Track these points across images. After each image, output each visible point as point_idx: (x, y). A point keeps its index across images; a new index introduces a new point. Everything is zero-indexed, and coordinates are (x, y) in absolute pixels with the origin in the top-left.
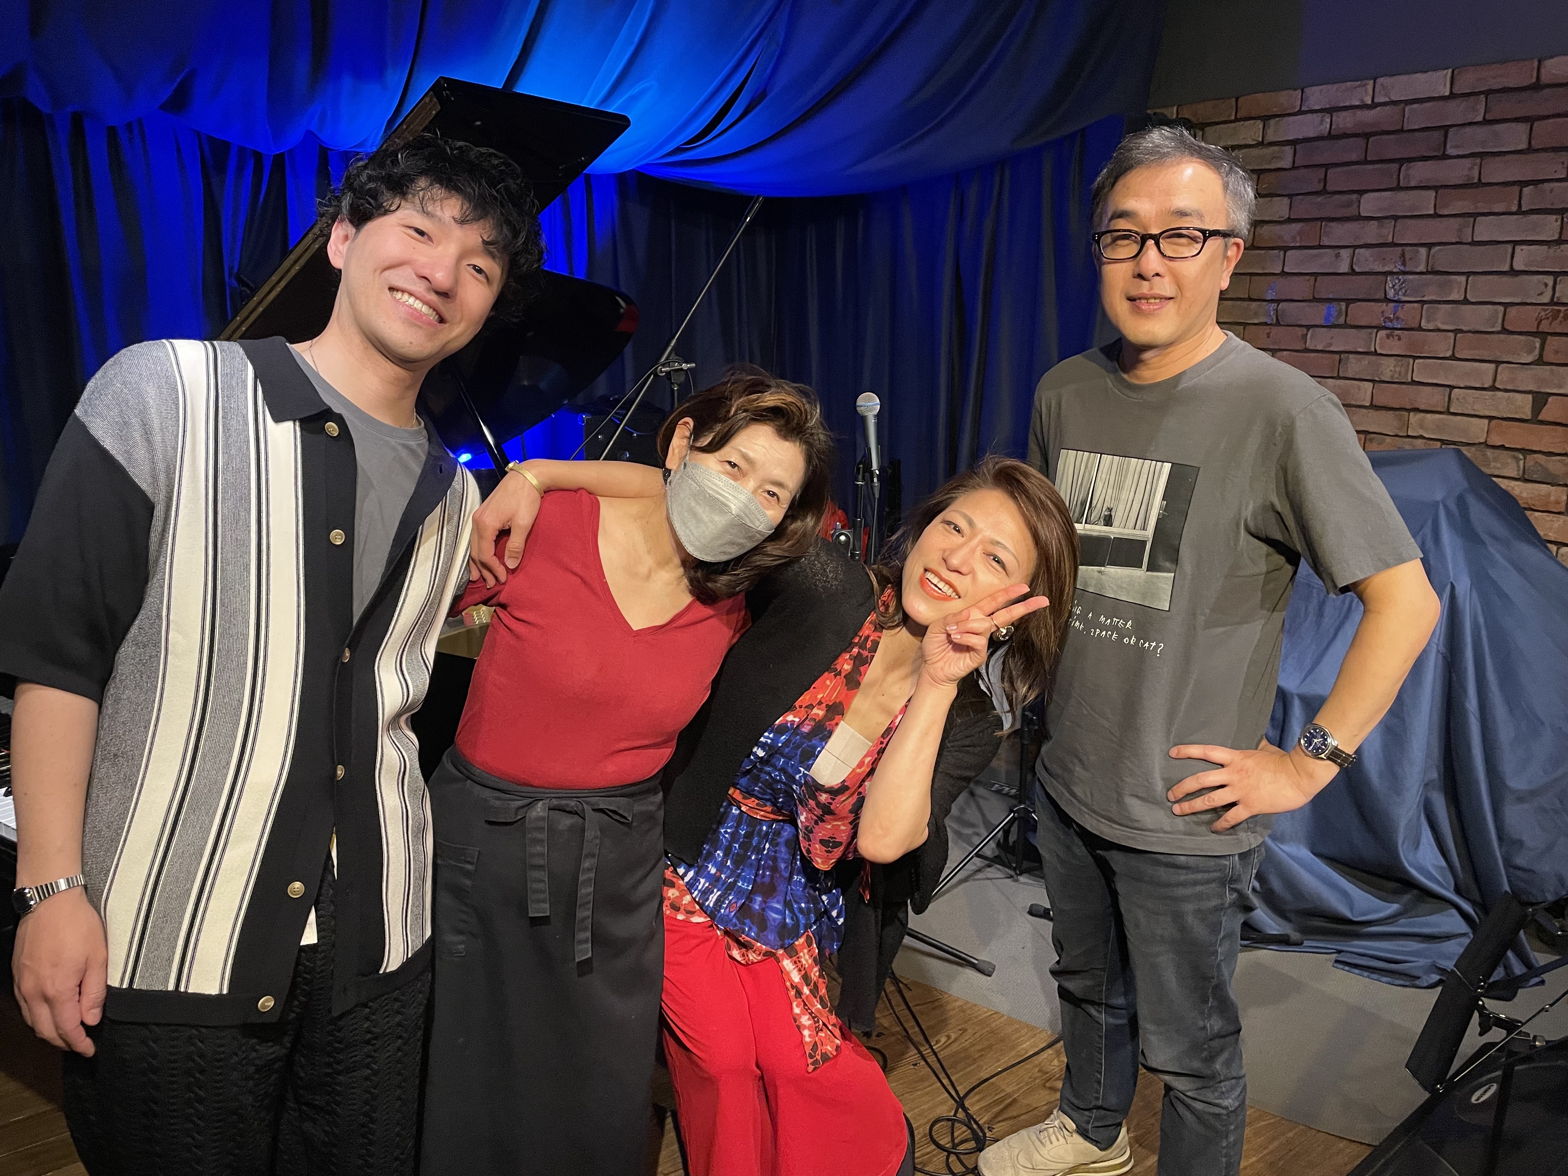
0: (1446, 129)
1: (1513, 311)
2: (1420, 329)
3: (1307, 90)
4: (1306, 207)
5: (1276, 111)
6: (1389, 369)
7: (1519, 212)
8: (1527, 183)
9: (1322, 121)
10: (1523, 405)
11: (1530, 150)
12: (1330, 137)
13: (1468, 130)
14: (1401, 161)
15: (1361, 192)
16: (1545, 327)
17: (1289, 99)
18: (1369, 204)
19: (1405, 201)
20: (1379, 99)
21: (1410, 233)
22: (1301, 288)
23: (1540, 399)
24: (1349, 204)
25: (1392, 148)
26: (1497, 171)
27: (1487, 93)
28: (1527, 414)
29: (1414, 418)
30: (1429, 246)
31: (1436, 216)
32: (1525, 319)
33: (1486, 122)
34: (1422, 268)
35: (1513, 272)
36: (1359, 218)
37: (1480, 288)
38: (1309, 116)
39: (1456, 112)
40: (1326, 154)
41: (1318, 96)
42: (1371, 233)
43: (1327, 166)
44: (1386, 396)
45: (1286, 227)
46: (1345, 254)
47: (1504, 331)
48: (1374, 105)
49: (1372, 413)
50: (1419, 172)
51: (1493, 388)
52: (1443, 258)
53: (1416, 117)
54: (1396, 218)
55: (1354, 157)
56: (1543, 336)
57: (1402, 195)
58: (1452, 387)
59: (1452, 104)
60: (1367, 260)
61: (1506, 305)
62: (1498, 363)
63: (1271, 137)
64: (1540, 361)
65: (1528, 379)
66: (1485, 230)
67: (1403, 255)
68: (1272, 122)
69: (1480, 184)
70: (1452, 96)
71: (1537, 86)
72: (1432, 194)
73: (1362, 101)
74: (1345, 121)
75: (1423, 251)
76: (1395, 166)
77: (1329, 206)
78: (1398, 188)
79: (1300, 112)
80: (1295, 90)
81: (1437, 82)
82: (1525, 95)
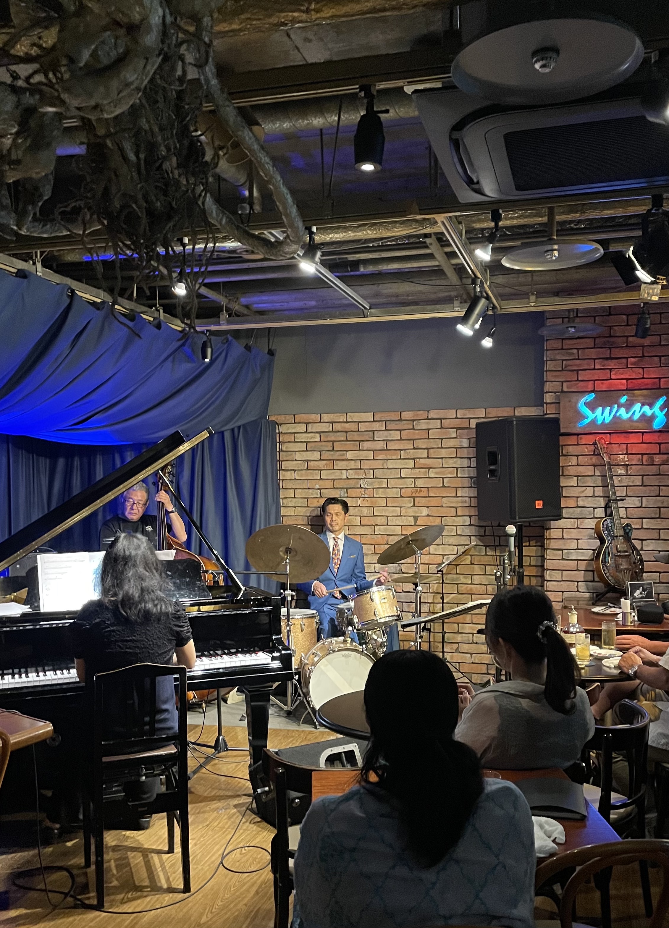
0: (374, 431)
1: (403, 490)
2: (374, 497)
3: (322, 415)
4: (326, 455)
5: (311, 421)
6: (365, 511)
7: (401, 459)
8: (401, 450)
9: (329, 426)
10: (411, 520)
11: (401, 440)
12: (333, 431)
13: (381, 432)
14: (360, 441)
15: (347, 451)
16: (414, 495)
17: (315, 417)
18: (350, 455)
19: (363, 455)
20: (349, 420)
21: (366, 465)
22: (329, 484)
23: (416, 518)
24: (343, 455)
25: (356, 436)
26: (391, 446)
27: (385, 421)
28: (412, 523)
29: (377, 528)
30: (373, 469)
31: (374, 459)
32: (408, 492)
33: (386, 430)
34: (372, 477)
35: (402, 478)
36: (347, 460)
37: (392, 483)
38: (324, 424)
39: (376, 426)
40: (332, 437)
41: (326, 417)
42: (352, 465)
43: (333, 442)
44: (365, 521)
45: (320, 462)
46: (344, 472)
47: (401, 496)
48: (347, 422)
49: (362, 527)
50: (366, 445)
51: (401, 515)
52: (378, 473)
53: (363, 427)
54: (360, 460)
55: (342, 439)
56: (414, 498)
57: (361, 452)
58: (387, 516)
59: (374, 423)
60: (352, 474)
61: (401, 488)
62: (401, 507)
63: (310, 430)
64: (414, 506)
65: (412, 512)
66: (391, 464)
67: (365, 473)
68: (310, 425)
69: (387, 450)
70: (374, 421)
71: (401, 420)
72: (372, 452)
73: (343, 420)
74: (338, 427)
75: (371, 471)
76: (358, 443)
77: (336, 455)
78: (360, 450)
79: (320, 422)
80: (317, 414)
81: (369, 416)
82: (397, 422)
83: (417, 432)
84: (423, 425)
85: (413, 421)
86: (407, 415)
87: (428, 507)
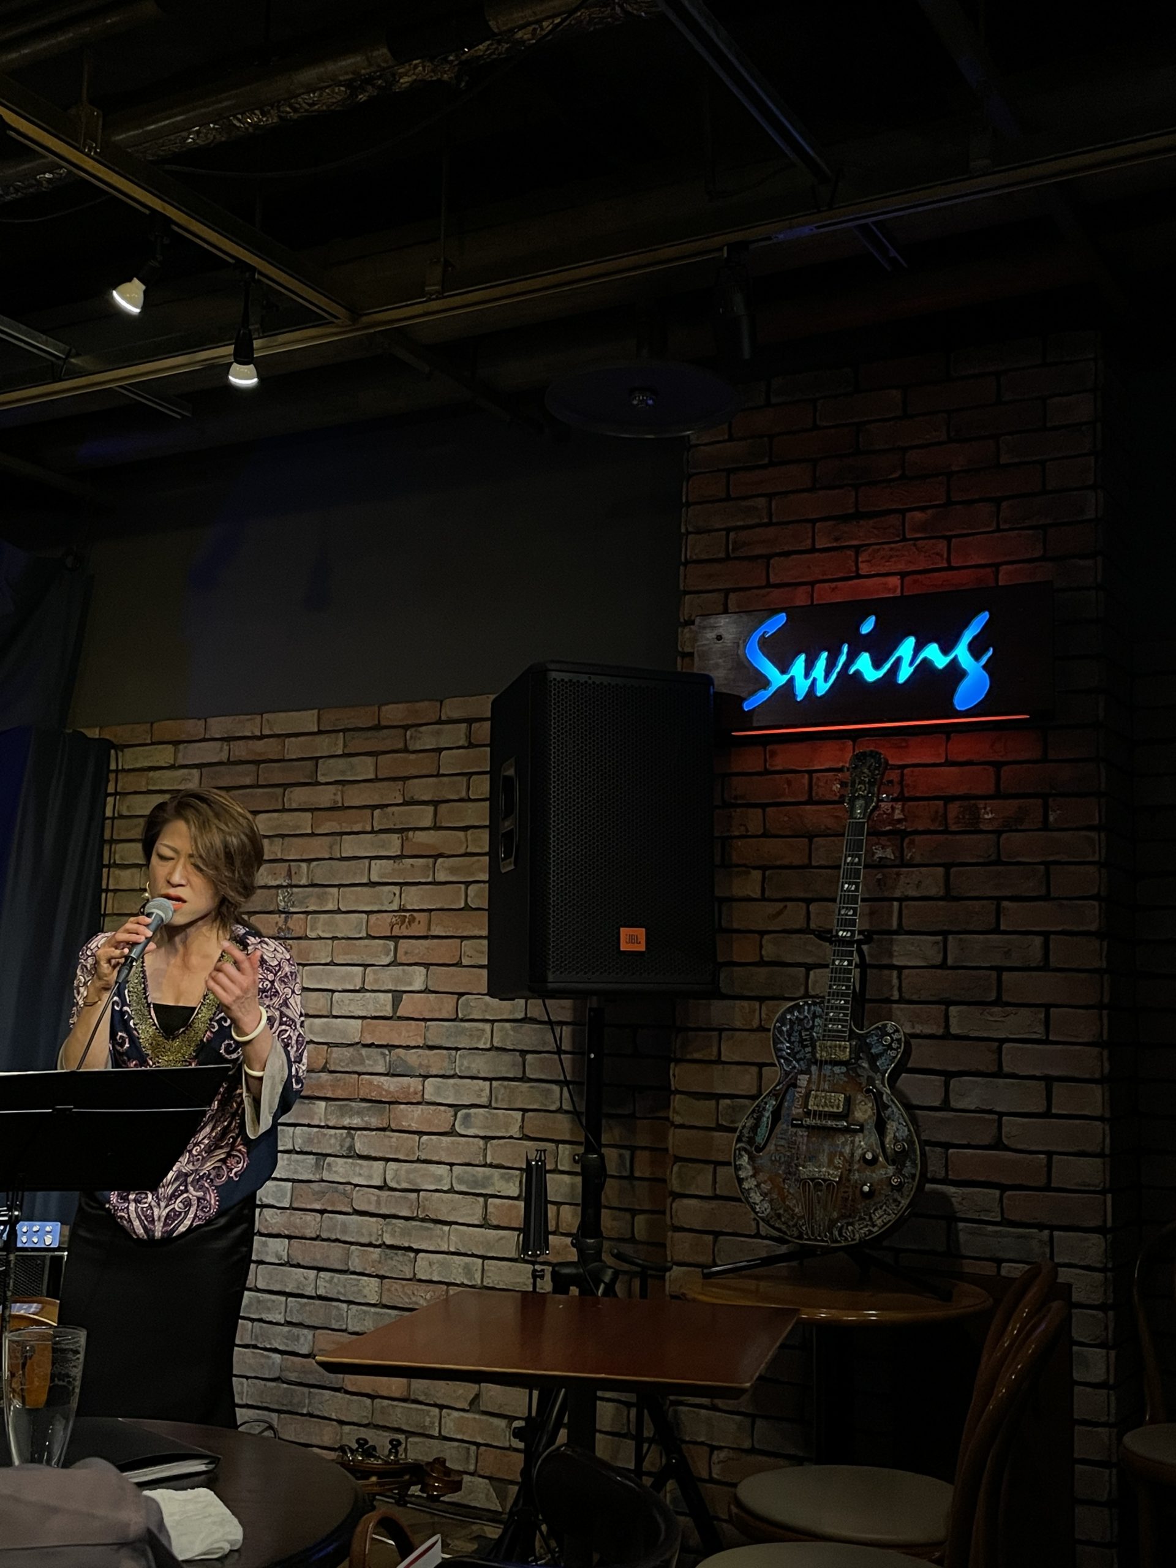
0: (317, 758)
1: (373, 919)
2: (306, 938)
3: (209, 720)
5: (183, 737)
7: (372, 832)
8: (374, 807)
9: (221, 750)
10: (386, 1004)
11: (376, 780)
12: (229, 763)
13: (332, 761)
14: (285, 786)
16: (396, 932)
17: (193, 727)
19: (289, 822)
20: (266, 732)
21: (294, 850)
23: (397, 996)
25: (277, 774)
26: (356, 797)
27: (344, 731)
28: (388, 1012)
30: (309, 861)
31: (313, 835)
32: (382, 924)
33: (345, 755)
34: (304, 882)
35: (372, 884)
37: (350, 899)
38: (212, 743)
39: (324, 745)
40: (227, 777)
41: (219, 726)
47: (368, 936)
48: (262, 737)
50: (298, 796)
51: (363, 990)
52: (320, 873)
53: (294, 748)
54: (283, 836)
55: (248, 781)
56: (395, 938)
57: (286, 816)
58: (333, 991)
59: (319, 739)
61: (368, 913)
62: (365, 966)
63: (181, 761)
64: (394, 963)
65: (388, 978)
66: (349, 847)
67: (289, 870)
68: (182, 747)
69: (343, 807)
70: (320, 732)
71: (378, 727)
72: (309, 815)
73: (252, 733)
74: (240, 750)
75: (304, 865)
76: (280, 790)
78: (284, 810)
79: (204, 740)
80: (199, 719)
81: (308, 720)
82: (369, 734)
83: (413, 756)
84: (426, 739)
85: (406, 728)
86: (394, 713)
87: (427, 966)
